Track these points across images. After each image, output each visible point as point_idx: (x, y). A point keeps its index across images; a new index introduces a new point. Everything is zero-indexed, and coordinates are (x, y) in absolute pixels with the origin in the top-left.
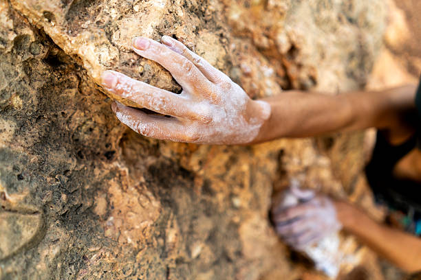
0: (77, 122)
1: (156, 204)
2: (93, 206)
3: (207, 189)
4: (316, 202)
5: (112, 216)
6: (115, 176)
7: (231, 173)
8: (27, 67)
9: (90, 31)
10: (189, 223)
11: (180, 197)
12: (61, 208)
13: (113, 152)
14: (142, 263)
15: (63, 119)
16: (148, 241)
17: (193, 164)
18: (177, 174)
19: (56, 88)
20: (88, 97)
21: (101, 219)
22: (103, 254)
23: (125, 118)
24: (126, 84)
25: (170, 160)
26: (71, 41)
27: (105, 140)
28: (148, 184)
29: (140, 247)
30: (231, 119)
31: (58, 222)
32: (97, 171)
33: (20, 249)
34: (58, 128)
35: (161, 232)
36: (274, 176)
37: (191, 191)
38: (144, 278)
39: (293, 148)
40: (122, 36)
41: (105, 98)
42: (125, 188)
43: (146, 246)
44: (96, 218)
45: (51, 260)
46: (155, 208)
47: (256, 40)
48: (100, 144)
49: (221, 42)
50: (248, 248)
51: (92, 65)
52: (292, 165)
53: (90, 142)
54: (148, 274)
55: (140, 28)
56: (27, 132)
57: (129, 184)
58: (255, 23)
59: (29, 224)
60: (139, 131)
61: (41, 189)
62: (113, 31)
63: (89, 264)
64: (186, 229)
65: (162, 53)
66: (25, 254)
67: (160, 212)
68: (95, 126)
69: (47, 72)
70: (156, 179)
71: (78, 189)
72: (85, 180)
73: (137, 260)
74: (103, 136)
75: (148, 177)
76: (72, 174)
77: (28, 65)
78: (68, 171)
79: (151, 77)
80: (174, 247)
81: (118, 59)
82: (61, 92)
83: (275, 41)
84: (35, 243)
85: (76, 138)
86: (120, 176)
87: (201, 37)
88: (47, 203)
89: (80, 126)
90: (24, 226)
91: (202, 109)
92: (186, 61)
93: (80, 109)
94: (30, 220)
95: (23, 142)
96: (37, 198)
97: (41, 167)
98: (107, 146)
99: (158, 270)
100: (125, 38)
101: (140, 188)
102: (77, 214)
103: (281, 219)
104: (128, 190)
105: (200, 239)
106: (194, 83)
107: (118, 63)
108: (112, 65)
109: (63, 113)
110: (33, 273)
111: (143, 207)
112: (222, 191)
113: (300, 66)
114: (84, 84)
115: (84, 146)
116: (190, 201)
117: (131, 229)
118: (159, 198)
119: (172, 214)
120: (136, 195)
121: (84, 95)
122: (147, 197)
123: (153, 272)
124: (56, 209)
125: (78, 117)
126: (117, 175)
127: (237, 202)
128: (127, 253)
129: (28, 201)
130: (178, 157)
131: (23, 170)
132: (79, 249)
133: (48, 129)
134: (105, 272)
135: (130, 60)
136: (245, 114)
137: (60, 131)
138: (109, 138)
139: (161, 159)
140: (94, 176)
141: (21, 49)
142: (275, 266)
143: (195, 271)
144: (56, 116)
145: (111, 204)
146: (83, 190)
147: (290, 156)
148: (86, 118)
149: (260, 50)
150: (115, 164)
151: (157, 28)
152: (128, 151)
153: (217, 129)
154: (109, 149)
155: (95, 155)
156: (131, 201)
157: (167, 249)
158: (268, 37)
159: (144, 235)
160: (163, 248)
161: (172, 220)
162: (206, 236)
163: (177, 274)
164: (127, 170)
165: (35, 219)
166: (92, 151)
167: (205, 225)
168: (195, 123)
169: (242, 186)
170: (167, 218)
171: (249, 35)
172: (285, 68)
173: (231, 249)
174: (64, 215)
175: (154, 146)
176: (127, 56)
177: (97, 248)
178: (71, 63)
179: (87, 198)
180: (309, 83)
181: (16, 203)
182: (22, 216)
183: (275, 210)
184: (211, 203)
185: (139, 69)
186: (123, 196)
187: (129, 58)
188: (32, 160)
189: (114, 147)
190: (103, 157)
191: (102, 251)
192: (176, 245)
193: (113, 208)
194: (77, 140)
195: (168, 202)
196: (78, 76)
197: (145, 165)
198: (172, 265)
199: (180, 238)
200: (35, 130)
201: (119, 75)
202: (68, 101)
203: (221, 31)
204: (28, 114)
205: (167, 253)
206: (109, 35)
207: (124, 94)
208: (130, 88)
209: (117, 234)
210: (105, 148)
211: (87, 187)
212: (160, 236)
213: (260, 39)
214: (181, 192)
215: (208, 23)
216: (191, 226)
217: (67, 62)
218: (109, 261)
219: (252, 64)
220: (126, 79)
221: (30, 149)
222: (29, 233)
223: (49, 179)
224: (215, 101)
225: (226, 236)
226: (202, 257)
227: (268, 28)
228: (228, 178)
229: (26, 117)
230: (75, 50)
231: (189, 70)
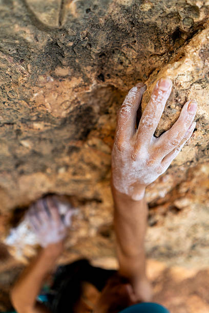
0: (128, 53)
1: (64, 114)
2: (62, 66)
3: (73, 149)
4: (63, 228)
5: (54, 80)
6: (85, 82)
7: (85, 166)
9: (204, 68)
10: (48, 137)
11: (68, 131)
12: (63, 42)
13: (103, 80)
14: (17, 105)
15: (131, 41)
16: (35, 109)
17: (94, 140)
18: (85, 128)
19: (155, 37)
20: (148, 61)
21: (52, 72)
22: (25, 75)
23: (133, 94)
24: (163, 98)
25: (96, 123)
26: (195, 52)
27: (113, 74)
28: (79, 107)
29: (30, 103)
30: (133, 174)
31: (52, 40)
32: (89, 68)
33: (31, 12)
34: (123, 38)
35: (41, 118)
36: (81, 196)
37: (72, 138)
38: (5, 106)
39: (103, 210)
40: (198, 91)
41: (147, 75)
42: (76, 90)
43: (31, 108)
44: (53, 68)
45: (21, 35)
46: (61, 113)
47: (185, 184)
48: (110, 70)
49: (187, 162)
50: (26, 179)
51: (177, 68)
52: (90, 210)
53: (112, 63)
54: (9, 109)
55: (203, 105)
56: (123, 15)
57: (79, 93)
58: (198, 183)
59: (52, 19)
60: (124, 106)
61: (78, 26)
62: (201, 85)
63: (17, 64)
64: (43, 136)
66: (27, 15)
67: (58, 118)
68: (124, 66)
69: (169, 30)
70: (82, 112)
71: (76, 54)
72: (82, 59)
73: (20, 101)
74: (116, 73)
75: (84, 108)
76: (88, 49)
77: (175, 16)
78: (91, 46)
79: (166, 114)
80: (30, 128)
81: (181, 88)
82: (151, 40)
83: (184, 197)
84: (35, 23)
85: (116, 51)
86: (85, 86)
87: (193, 149)
88: (67, 32)
89: (125, 55)
90: (49, 14)
91: (143, 153)
92: (179, 142)
93: (138, 55)
94: (54, 19)
95: (116, 12)
96: (71, 24)
97: (95, 26)
98: (108, 75)
99: (12, 116)
100: (196, 94)
101: (76, 102)
102: (56, 53)
103: (49, 203)
104: (74, 92)
105: (35, 146)
106: (162, 148)
107: (178, 89)
108: (176, 84)
109: (135, 42)
110: (11, 22)
111: (61, 105)
112: (71, 160)
113: (164, 215)
114: (158, 58)
115: (108, 58)
116: (65, 138)
117: (44, 95)
118: (68, 116)
119: (55, 126)
120: (70, 99)
121: (149, 58)
122: (69, 107)
123: (11, 113)
124: (62, 38)
125: (132, 54)
126: (86, 84)
127: (62, 171)
128: (26, 93)
129: (70, 18)
130: (98, 129)
131: (94, 13)
132: (30, 56)
133: (124, 30)
134: (11, 77)
135: (180, 98)
136: (137, 183)
137: (121, 39)
138: (115, 77)
139: (97, 116)
140: (86, 66)
141: (188, 10)
142: (12, 198)
143: (10, 143)
144: (133, 37)
145: (64, 79)
146: (75, 58)
147: (96, 208)
148: (131, 59)
149: (177, 187)
150: (94, 82)
151: (203, 118)
152: (104, 91)
153: (126, 165)
154: (106, 76)
155: (102, 66)
156: (66, 95)
157: (28, 123)
158: (187, 192)
159: (40, 106)
160: (29, 120)
161: (51, 126)
162: (37, 150)
163: (7, 131)
164: (89, 91)
165: (55, 23)
166: (104, 64)
167: (46, 149)
168: (132, 149)
169: (74, 174)
170: (53, 122)
171: (189, 179)
172: (163, 204)
173: (25, 167)
174: (56, 44)
175: (108, 110)
176: (183, 96)
177: (30, 71)
178: (174, 48)
179: (68, 61)
180: (152, 221)
181: (68, 8)
182: (58, 13)
183: (55, 198)
184: (62, 152)
185: (173, 106)
186: (70, 89)
187: (182, 97)
188: (101, 19)
189: (108, 81)
190: (100, 72)
191: (28, 74)
192: (32, 130)
193: (61, 81)
194: (114, 52)
195: (65, 122)
196: (164, 53)
197: (93, 104)
198: (15, 127)
199: (37, 132)
200: (124, 21)
202: (144, 45)
203: (195, 161)
204: (136, 15)
205: (25, 123)
206: (199, 82)
207: (154, 96)
208: (159, 101)
209: (40, 85)
210: (107, 74)
211: (77, 61)
212: (39, 117)
213: (185, 187)
214: (72, 131)
215: (202, 153)
216: (45, 139)
217: (175, 45)
218: (19, 80)
219: (168, 183)
220: (166, 97)
221: (109, 17)
222: (44, 19)
223: (85, 32)
224: (149, 163)
225: (35, 163)
226: (21, 147)
227: (193, 192)
228: (81, 164)
229: (134, 13)
230: (189, 55)
231: (172, 144)
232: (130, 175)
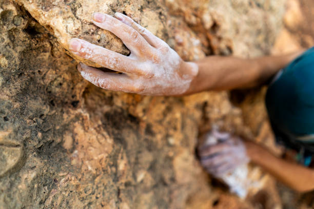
0: (50, 78)
1: (110, 141)
2: (62, 142)
3: (149, 131)
4: (231, 141)
5: (76, 149)
6: (79, 120)
7: (168, 119)
8: (11, 34)
9: (59, 7)
10: (135, 156)
11: (128, 136)
12: (38, 142)
13: (78, 102)
14: (99, 185)
15: (39, 75)
16: (104, 169)
17: (139, 111)
18: (126, 119)
19: (34, 52)
20: (58, 59)
21: (69, 152)
22: (70, 178)
23: (88, 76)
24: (88, 48)
25: (121, 109)
26: (44, 15)
27: (72, 92)
28: (104, 126)
29: (98, 173)
30: (168, 75)
31: (35, 153)
32: (65, 116)
33: (6, 173)
34: (35, 83)
35: (114, 162)
36: (200, 122)
37: (137, 132)
38: (100, 197)
39: (214, 101)
40: (84, 11)
41: (72, 60)
42: (86, 128)
43: (103, 172)
44: (64, 151)
45: (29, 182)
46: (109, 144)
47: (187, 19)
48: (68, 95)
49: (160, 18)
50: (180, 176)
51: (60, 34)
52: (214, 113)
53: (60, 93)
54: (104, 194)
55: (98, 6)
56: (11, 85)
57: (90, 126)
58: (186, 5)
59: (13, 154)
60: (99, 85)
61: (21, 128)
62: (77, 8)
63: (58, 185)
64: (133, 160)
65: (115, 25)
66: (10, 177)
67: (113, 147)
68: (64, 81)
69: (27, 39)
70: (110, 122)
71: (51, 129)
72: (56, 123)
73: (96, 183)
74: (70, 90)
75: (105, 121)
76: (46, 118)
77: (12, 33)
78: (42, 115)
79: (106, 44)
80: (123, 173)
81: (80, 29)
82: (37, 55)
83: (201, 19)
84: (17, 170)
85: (49, 90)
86: (83, 120)
87: (145, 14)
88: (27, 139)
89: (52, 81)
90: (9, 156)
91: (146, 67)
92: (134, 30)
93: (52, 68)
94: (13, 151)
95: (8, 92)
96: (19, 135)
97: (22, 112)
98: (73, 97)
99: (111, 190)
100: (86, 13)
101: (98, 129)
102: (49, 148)
103: (205, 154)
104: (89, 131)
105: (144, 168)
106: (140, 48)
107: (81, 32)
108: (76, 34)
109: (39, 71)
110: (16, 192)
111: (101, 143)
112: (160, 132)
113: (220, 39)
114: (55, 49)
115: (55, 97)
116: (136, 139)
117: (91, 159)
118: (113, 136)
119: (122, 149)
120: (95, 134)
121: (55, 57)
122: (103, 136)
123: (108, 192)
124: (34, 144)
125: (51, 74)
126: (81, 119)
127: (172, 141)
128: (87, 177)
129: (12, 137)
130: (127, 106)
131: (8, 114)
132: (51, 174)
133: (28, 83)
134: (71, 192)
135: (90, 30)
136: (179, 71)
137: (37, 85)
138: (75, 90)
139: (114, 107)
140: (63, 119)
141: (6, 21)
142: (200, 189)
143: (139, 192)
144: (34, 73)
145: (76, 140)
146: (55, 130)
147: (212, 107)
148: (56, 75)
149: (190, 26)
150: (79, 111)
151: (111, 6)
152: (89, 101)
153: (158, 83)
154: (74, 99)
155: (64, 104)
156: (91, 138)
157: (118, 175)
158: (196, 16)
159: (101, 164)
160: (116, 174)
161: (122, 153)
162: (148, 166)
163: (126, 194)
164: (88, 115)
165: (17, 150)
166: (61, 101)
167: (147, 157)
168: (141, 78)
169: (175, 129)
170: (118, 151)
171: (182, 14)
172: (208, 40)
173: (167, 176)
174: (40, 148)
175: (109, 97)
176: (87, 27)
177: (65, 174)
178: (45, 33)
179: (58, 136)
180: (227, 52)
181: (2, 138)
182: (7, 148)
183: (200, 148)
184: (152, 142)
185: (97, 37)
186: (85, 135)
187: (89, 28)
188: (15, 106)
189: (78, 97)
190: (70, 105)
191: (69, 176)
192: (126, 172)
193: (77, 143)
194: (50, 92)
195: (119, 140)
196: (50, 43)
197: (102, 112)
198: (122, 187)
199: (128, 167)
200: (18, 84)
201: (82, 41)
202: (43, 62)
203: (160, 10)
204: (13, 71)
205: (118, 178)
206: (74, 10)
207: (86, 56)
208: (91, 51)
209: (80, 163)
210: (71, 98)
211: (58, 128)
212: (113, 165)
213: (190, 17)
214: (129, 133)
215: (151, 4)
216: (137, 159)
217: (43, 32)
218: (74, 183)
219: (183, 36)
220: (87, 44)
221: (14, 98)
222: (13, 161)
223: (28, 121)
224: (156, 61)
225: (163, 167)
226: (145, 181)
227: (196, 9)
228: (165, 123)
229: (10, 73)
230: (48, 21)
231: (136, 37)
232: (169, 79)
